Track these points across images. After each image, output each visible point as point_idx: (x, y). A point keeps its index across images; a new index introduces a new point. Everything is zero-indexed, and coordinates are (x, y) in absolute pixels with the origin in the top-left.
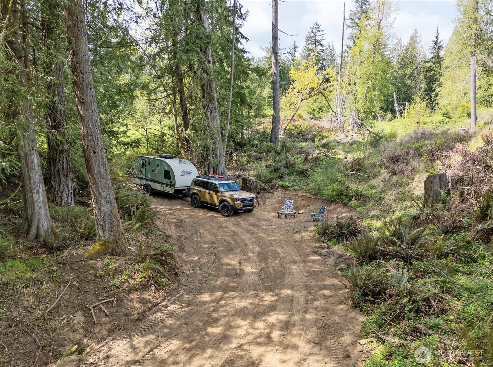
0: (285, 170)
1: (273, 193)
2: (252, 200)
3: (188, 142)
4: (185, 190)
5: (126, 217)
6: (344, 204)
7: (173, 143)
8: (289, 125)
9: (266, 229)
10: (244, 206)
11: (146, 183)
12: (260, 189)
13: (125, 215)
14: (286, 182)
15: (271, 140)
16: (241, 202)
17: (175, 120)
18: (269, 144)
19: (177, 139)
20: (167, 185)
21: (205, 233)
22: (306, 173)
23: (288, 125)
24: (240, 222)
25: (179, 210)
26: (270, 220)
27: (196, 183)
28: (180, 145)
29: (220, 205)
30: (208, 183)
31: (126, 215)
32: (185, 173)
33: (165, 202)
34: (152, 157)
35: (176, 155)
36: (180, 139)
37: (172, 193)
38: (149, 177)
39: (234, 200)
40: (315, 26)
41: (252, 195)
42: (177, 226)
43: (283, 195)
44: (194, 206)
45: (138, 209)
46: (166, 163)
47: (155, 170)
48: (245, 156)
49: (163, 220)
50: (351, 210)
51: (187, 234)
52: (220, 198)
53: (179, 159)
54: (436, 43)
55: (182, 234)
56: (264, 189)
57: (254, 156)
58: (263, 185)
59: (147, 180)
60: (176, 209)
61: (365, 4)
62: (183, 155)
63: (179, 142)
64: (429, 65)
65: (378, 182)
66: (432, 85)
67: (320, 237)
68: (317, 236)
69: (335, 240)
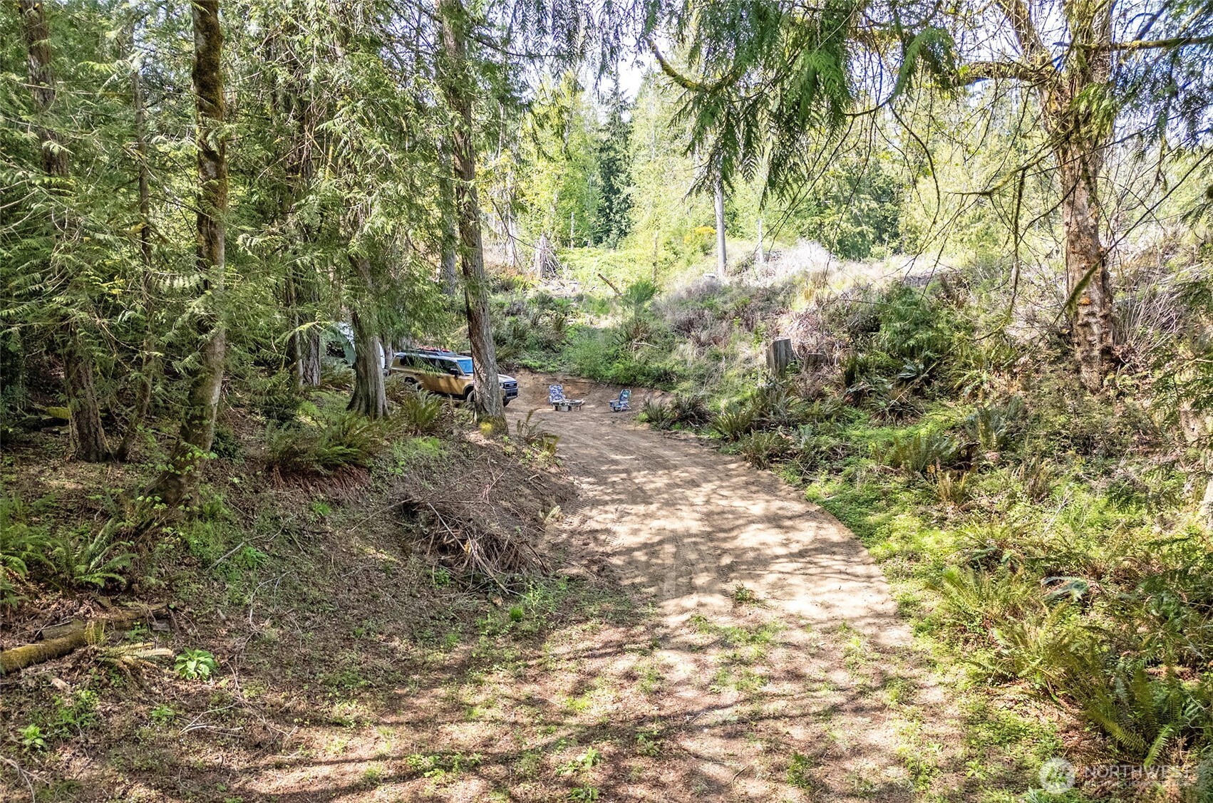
6: (647, 386)
29: (466, 394)
43: (531, 381)
52: (466, 384)
54: (615, 93)
64: (604, 136)
65: (682, 355)
66: (612, 179)
67: (655, 423)
68: (646, 425)
69: (678, 425)
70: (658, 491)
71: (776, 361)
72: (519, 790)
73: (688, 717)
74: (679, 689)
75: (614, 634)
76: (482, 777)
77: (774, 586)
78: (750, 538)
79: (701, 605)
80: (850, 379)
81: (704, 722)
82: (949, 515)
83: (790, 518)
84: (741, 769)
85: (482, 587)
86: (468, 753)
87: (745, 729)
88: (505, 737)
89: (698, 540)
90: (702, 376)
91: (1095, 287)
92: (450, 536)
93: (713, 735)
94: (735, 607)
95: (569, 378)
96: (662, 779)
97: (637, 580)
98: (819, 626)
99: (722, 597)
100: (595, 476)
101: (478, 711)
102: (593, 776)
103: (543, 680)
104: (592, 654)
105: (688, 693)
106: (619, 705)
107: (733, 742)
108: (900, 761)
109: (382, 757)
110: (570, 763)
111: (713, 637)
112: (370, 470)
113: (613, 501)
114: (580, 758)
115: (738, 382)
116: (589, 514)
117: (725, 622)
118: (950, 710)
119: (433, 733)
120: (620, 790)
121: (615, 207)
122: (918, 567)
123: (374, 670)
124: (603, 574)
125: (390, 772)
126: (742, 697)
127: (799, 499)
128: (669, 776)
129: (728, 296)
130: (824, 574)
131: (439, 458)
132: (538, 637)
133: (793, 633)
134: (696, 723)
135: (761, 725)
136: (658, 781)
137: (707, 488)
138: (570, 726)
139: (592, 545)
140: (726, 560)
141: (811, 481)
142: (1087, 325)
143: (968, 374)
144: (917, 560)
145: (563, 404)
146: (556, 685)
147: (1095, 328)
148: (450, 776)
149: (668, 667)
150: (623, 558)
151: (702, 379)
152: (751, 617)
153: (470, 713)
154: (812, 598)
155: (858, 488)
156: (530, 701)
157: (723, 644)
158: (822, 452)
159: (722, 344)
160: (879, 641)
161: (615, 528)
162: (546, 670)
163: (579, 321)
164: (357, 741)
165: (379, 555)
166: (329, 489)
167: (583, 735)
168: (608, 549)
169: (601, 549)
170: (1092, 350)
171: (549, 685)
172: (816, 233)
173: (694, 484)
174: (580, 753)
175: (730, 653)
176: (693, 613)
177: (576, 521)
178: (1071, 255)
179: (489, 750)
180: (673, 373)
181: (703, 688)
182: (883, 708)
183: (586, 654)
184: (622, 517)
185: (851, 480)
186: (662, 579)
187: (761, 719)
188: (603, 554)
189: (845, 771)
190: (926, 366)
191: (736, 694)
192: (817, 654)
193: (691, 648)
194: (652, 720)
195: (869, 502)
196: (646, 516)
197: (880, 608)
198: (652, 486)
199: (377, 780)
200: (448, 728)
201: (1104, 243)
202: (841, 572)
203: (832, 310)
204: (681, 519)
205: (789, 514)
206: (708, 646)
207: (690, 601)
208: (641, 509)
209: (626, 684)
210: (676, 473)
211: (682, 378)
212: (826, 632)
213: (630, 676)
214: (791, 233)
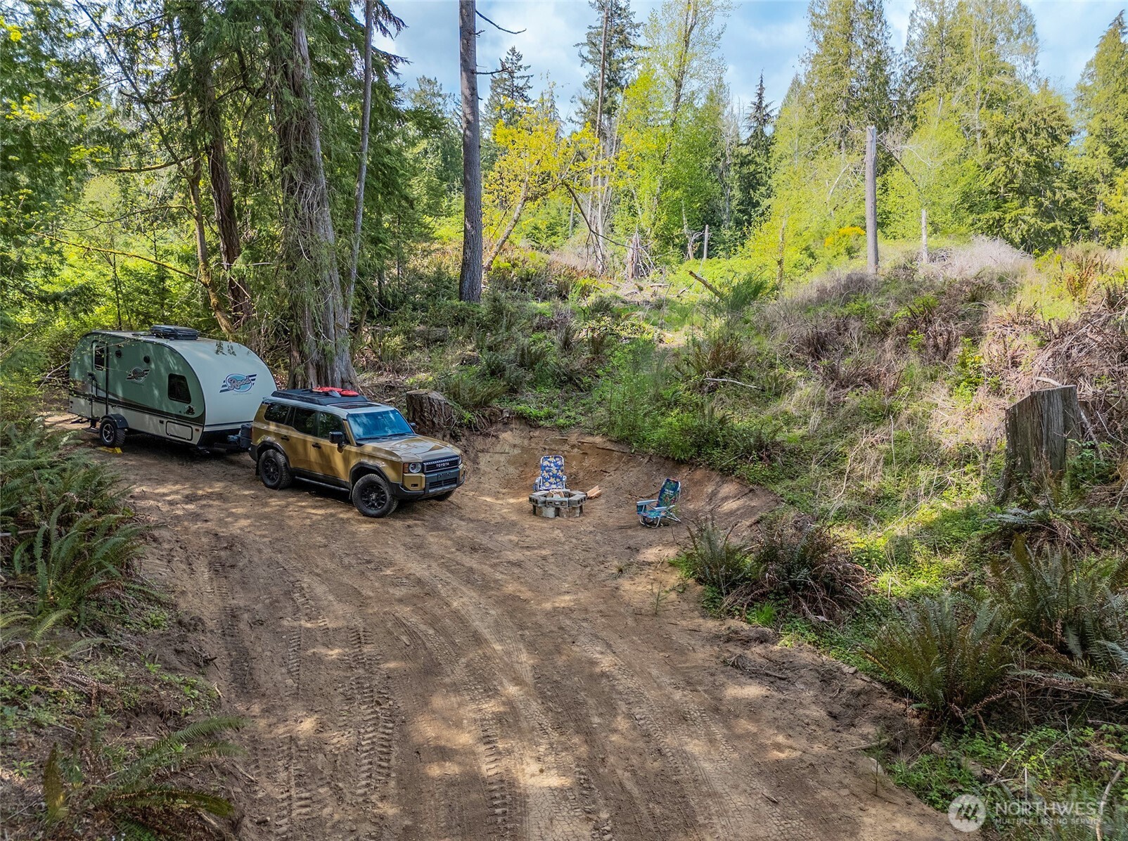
0: (521, 371)
1: (497, 437)
2: (454, 463)
3: (236, 293)
4: (235, 432)
5: (17, 557)
6: (721, 470)
7: (194, 295)
8: (498, 258)
9: (518, 564)
10: (433, 485)
11: (112, 411)
12: (461, 426)
13: (13, 547)
14: (529, 404)
15: (461, 293)
16: (422, 471)
17: (197, 232)
18: (456, 302)
19: (205, 285)
20: (180, 419)
21: (320, 589)
22: (580, 380)
23: (494, 258)
24: (423, 536)
25: (220, 496)
26: (514, 524)
27: (272, 413)
28: (214, 301)
29: (354, 482)
30: (310, 412)
31: (20, 549)
32: (235, 383)
33: (171, 472)
34: (129, 335)
35: (204, 329)
36: (213, 285)
37: (195, 441)
38: (120, 394)
39: (401, 467)
40: (510, 57)
41: (451, 450)
42: (220, 568)
43: (526, 442)
44: (269, 483)
45: (66, 521)
46: (172, 351)
47: (137, 374)
48: (396, 334)
49: (166, 546)
50: (751, 490)
51: (256, 600)
52: (354, 462)
53: (214, 343)
54: (759, 107)
55: (240, 600)
56: (470, 427)
57: (421, 334)
58: (468, 415)
59: (116, 403)
60: (209, 496)
61: (619, 15)
62: (224, 329)
63: (212, 294)
64: (745, 151)
66: (751, 192)
69: (769, 608)
95: (589, 439)
172: (995, 229)
214: (963, 229)
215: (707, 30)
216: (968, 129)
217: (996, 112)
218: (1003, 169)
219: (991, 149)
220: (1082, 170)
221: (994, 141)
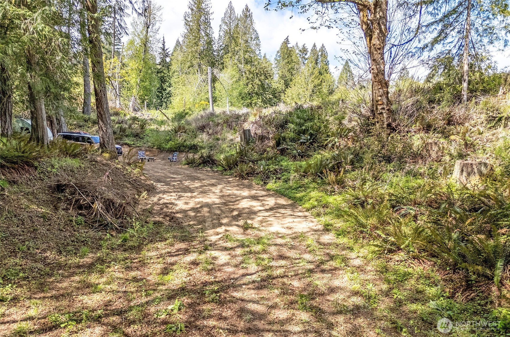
14: (127, 141)
18: (82, 115)
22: (139, 136)
54: (163, 49)
64: (159, 67)
65: (201, 139)
66: (163, 84)
67: (191, 165)
68: (187, 166)
69: (202, 165)
70: (197, 188)
71: (245, 139)
72: (129, 330)
73: (232, 281)
74: (224, 268)
75: (183, 246)
76: (104, 324)
77: (261, 222)
78: (245, 204)
79: (226, 231)
80: (278, 144)
81: (242, 282)
82: (336, 190)
83: (262, 197)
84: (270, 304)
85: (105, 226)
86: (93, 310)
87: (266, 283)
88: (120, 300)
89: (220, 206)
90: (211, 147)
91: (384, 97)
92: (85, 200)
93: (248, 289)
94: (244, 231)
95: (147, 149)
96: (224, 314)
97: (191, 223)
98: (289, 236)
99: (237, 227)
100: (164, 183)
101: (101, 286)
102: (180, 317)
103: (142, 269)
104: (170, 255)
105: (230, 269)
106: (191, 277)
107: (261, 291)
108: (356, 293)
109: (31, 318)
110: (163, 310)
111: (236, 244)
112: (36, 168)
113: (175, 192)
114: (170, 307)
115: (227, 149)
116: (162, 197)
117: (240, 237)
118: (369, 268)
119: (70, 301)
120: (198, 323)
121: (164, 96)
122: (328, 210)
123: (31, 270)
124: (172, 221)
125: (36, 327)
126: (260, 269)
127: (264, 190)
128: (227, 313)
129: (219, 118)
130: (284, 216)
131: (79, 168)
132: (138, 248)
133: (277, 240)
134: (237, 283)
135: (274, 281)
136: (221, 316)
137: (220, 187)
138: (161, 290)
139: (165, 209)
140: (235, 213)
141: (268, 183)
142: (381, 113)
143: (329, 139)
144: (327, 208)
145: (145, 159)
146: (151, 270)
147: (385, 115)
148: (80, 326)
149: (215, 258)
150: (182, 214)
151: (211, 148)
152: (254, 235)
153: (96, 288)
154: (281, 226)
155: (291, 183)
156: (135, 280)
157: (242, 246)
158: (271, 171)
159: (219, 134)
160: (320, 241)
161: (176, 202)
162: (144, 263)
163: (152, 127)
164: (13, 310)
165: (39, 210)
166: (9, 175)
167: (170, 294)
168: (174, 211)
169: (170, 211)
170: (383, 124)
171: (147, 271)
172: (249, 106)
173: (213, 185)
174: (169, 304)
175: (247, 249)
176: (224, 234)
177: (155, 199)
178: (375, 83)
179: (109, 308)
180: (198, 145)
181: (236, 266)
182: (336, 269)
183: (168, 255)
184: (180, 198)
185: (286, 181)
186: (204, 221)
187: (274, 278)
188: (171, 212)
189: (328, 300)
190: (311, 137)
191: (256, 267)
192: (292, 248)
193: (226, 249)
194: (212, 283)
195: (296, 189)
196: (192, 197)
197: (315, 228)
198: (193, 186)
199: (25, 333)
200: (80, 298)
201: (387, 79)
202: (291, 215)
203: (266, 120)
204: (210, 198)
205: (261, 195)
206: (235, 247)
207: (221, 230)
208: (189, 194)
209: (193, 267)
210: (205, 181)
211: (202, 148)
212: (294, 239)
213: (195, 263)
214: (240, 105)
215: (154, 28)
216: (240, 70)
217: (249, 65)
218: (251, 86)
219: (248, 79)
220: (276, 88)
221: (249, 76)
